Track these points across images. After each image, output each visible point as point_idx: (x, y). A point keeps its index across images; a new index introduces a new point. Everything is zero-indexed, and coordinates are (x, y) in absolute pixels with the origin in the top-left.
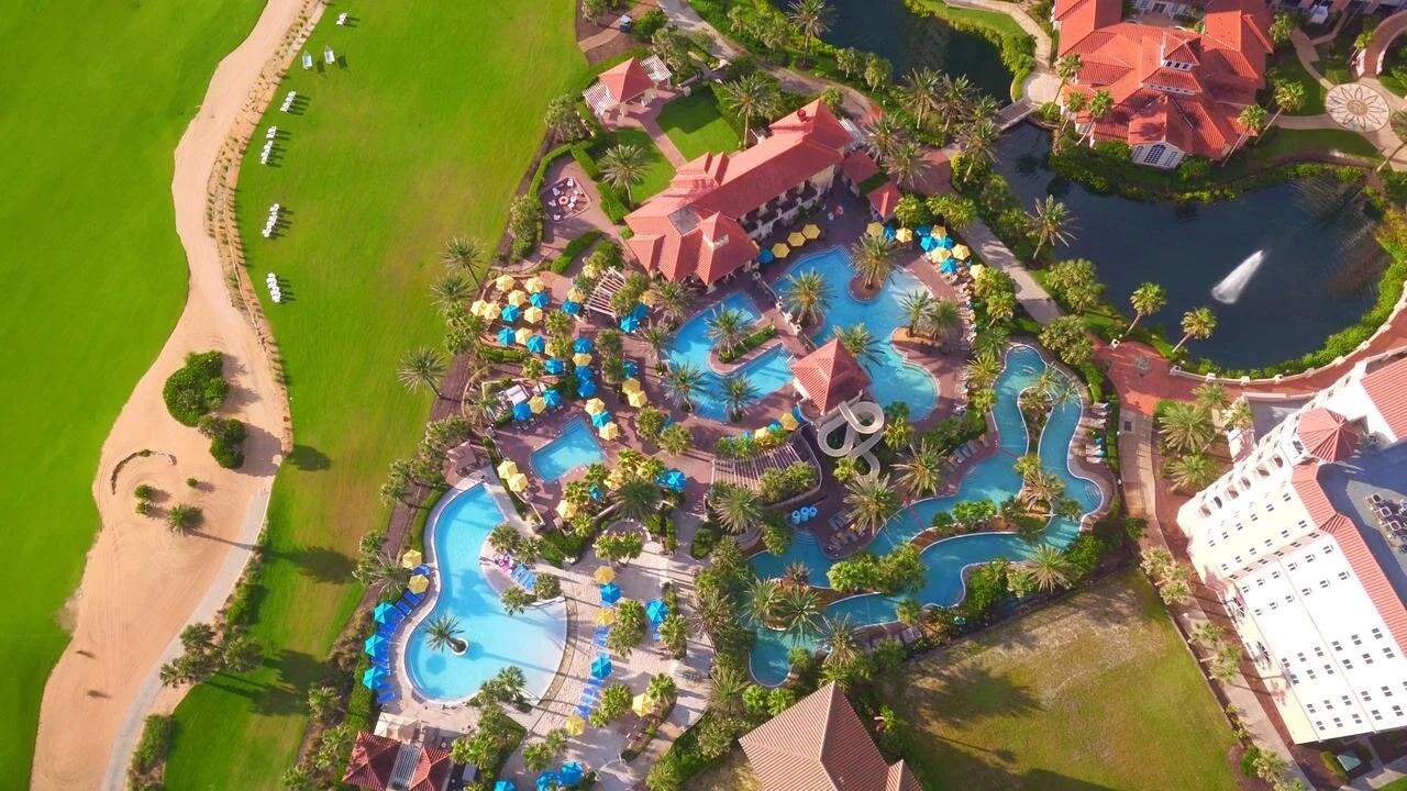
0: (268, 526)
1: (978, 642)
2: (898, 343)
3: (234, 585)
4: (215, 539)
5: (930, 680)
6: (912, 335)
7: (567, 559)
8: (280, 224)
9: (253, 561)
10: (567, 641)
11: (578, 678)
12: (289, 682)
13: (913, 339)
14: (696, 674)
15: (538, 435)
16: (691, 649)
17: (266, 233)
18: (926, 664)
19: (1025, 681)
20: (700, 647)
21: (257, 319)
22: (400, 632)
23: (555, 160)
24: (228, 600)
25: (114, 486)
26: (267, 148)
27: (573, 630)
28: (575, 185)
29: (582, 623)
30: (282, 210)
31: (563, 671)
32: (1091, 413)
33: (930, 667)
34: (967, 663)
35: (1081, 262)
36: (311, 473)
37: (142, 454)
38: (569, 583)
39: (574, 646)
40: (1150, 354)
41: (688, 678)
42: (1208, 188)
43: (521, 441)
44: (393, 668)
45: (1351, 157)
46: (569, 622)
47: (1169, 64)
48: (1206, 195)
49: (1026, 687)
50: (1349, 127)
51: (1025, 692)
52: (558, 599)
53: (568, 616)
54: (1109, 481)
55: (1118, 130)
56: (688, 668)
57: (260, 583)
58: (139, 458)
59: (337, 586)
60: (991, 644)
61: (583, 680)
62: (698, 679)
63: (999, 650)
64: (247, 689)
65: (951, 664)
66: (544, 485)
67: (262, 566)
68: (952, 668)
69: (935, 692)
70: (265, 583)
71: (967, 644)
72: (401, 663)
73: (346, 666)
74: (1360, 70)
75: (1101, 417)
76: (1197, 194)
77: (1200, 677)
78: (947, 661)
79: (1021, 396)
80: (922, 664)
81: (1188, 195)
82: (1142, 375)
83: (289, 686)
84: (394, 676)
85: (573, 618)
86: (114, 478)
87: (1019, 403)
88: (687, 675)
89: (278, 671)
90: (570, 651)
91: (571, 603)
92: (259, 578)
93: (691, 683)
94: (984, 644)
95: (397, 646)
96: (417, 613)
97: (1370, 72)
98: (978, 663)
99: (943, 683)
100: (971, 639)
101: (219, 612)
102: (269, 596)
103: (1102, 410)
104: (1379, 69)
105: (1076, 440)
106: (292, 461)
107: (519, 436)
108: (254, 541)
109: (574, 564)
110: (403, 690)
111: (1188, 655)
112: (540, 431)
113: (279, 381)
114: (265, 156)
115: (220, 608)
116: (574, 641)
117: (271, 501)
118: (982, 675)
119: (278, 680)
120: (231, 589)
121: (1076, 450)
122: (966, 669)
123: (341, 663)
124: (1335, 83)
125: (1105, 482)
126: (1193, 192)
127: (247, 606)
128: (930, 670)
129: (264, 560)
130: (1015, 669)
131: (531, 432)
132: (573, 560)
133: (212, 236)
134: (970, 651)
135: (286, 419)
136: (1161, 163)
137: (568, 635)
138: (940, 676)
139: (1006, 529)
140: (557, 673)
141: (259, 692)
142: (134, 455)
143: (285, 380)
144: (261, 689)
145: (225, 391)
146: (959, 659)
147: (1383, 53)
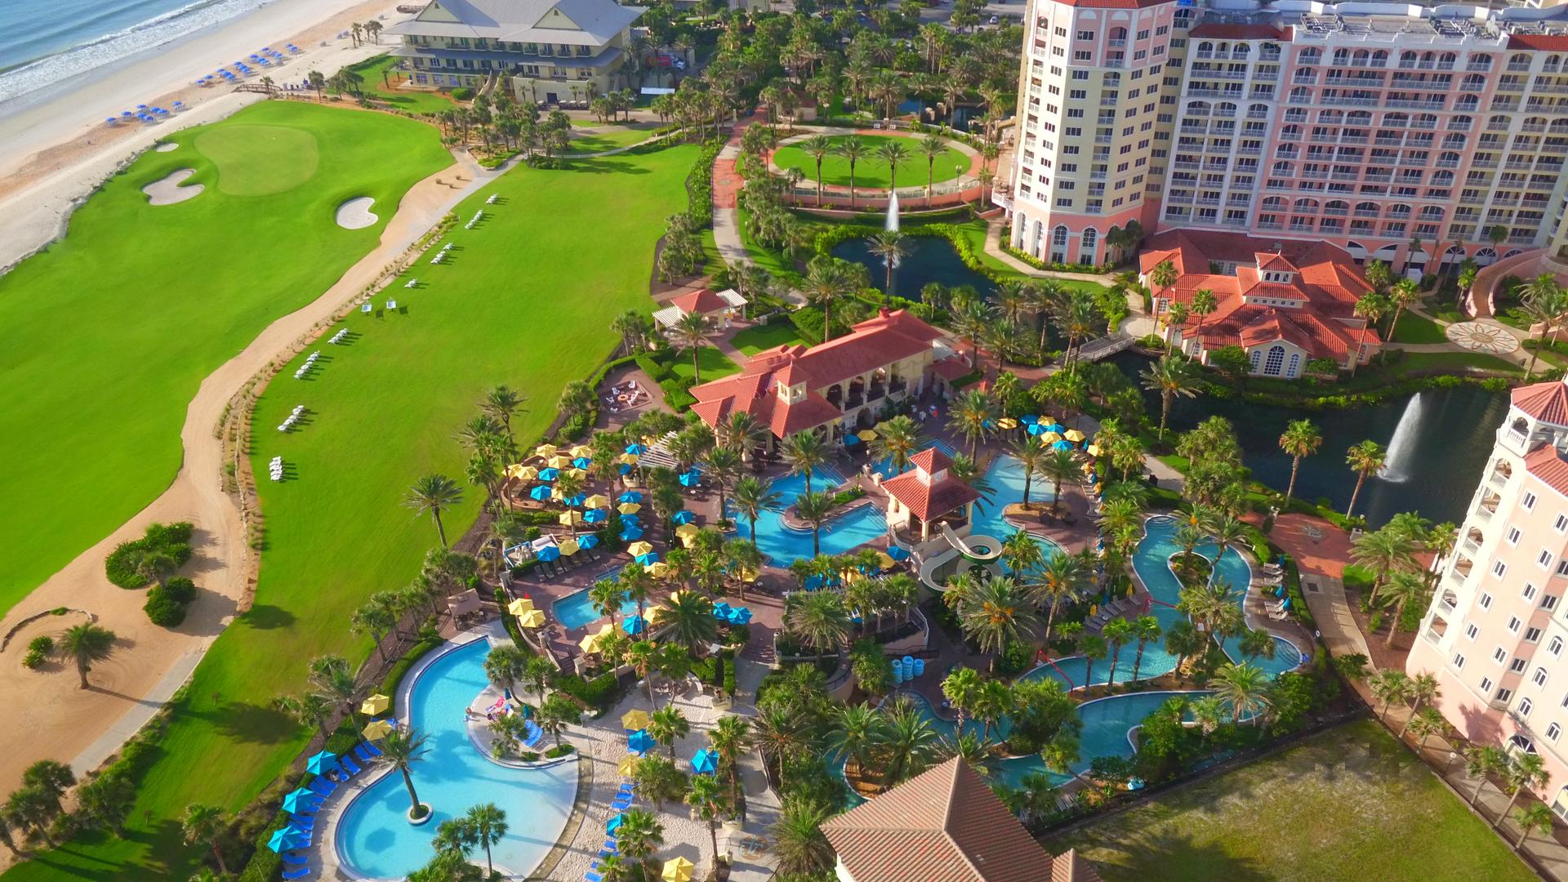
0: (192, 683)
1: (1165, 804)
2: (1013, 517)
3: (122, 744)
4: (117, 695)
5: (1104, 851)
6: (1028, 508)
7: (586, 713)
8: (302, 420)
9: (158, 718)
10: (575, 806)
11: (585, 851)
12: (158, 860)
13: (1030, 512)
14: (759, 842)
15: (566, 585)
16: (755, 813)
17: (281, 428)
18: (1095, 832)
19: (1247, 851)
20: (765, 809)
21: (247, 495)
22: (338, 795)
23: (617, 367)
24: (107, 762)
25: (5, 644)
26: (305, 367)
27: (583, 793)
28: (636, 388)
29: (599, 785)
30: (304, 412)
31: (565, 843)
32: (1261, 573)
33: (1101, 835)
34: (1157, 829)
35: (1213, 420)
36: (264, 632)
37: (55, 612)
38: (586, 740)
39: (584, 812)
40: (1320, 524)
41: (747, 846)
42: (1342, 394)
43: (543, 590)
44: (317, 838)
45: (1489, 371)
46: (580, 785)
47: (1268, 276)
48: (1342, 400)
49: (1247, 860)
50: (1480, 351)
51: (1247, 865)
52: (568, 757)
53: (580, 777)
54: (1304, 637)
55: (1229, 341)
56: (746, 835)
57: (158, 744)
58: (51, 617)
59: (265, 747)
60: (1185, 806)
61: (593, 854)
62: (761, 848)
63: (1198, 814)
64: (94, 869)
65: (1132, 831)
66: (566, 631)
67: (169, 726)
68: (1134, 836)
69: (1113, 866)
70: (166, 745)
71: (1150, 806)
72: (330, 834)
73: (249, 833)
74: (1473, 311)
75: (1277, 576)
76: (1332, 398)
77: (1503, 847)
78: (1125, 827)
79: (1171, 560)
80: (1089, 831)
81: (1321, 399)
82: (1316, 543)
83: (158, 864)
84: (314, 849)
85: (587, 780)
86: (10, 636)
87: (1170, 565)
88: (746, 844)
89: (147, 846)
90: (578, 818)
91: (586, 762)
92: (160, 737)
93: (752, 853)
94: (1175, 806)
95: (329, 813)
96: (369, 774)
97: (1483, 312)
98: (1171, 829)
99: (1124, 854)
100: (1156, 800)
101: (89, 774)
102: (166, 760)
103: (1277, 570)
104: (1492, 310)
105: (1249, 599)
106: (246, 620)
107: (541, 586)
108: (168, 697)
109: (596, 717)
110: (324, 867)
111: (1476, 819)
112: (568, 581)
113: (254, 547)
114: (300, 372)
115: (93, 769)
116: (584, 806)
117: (204, 659)
118: (1180, 846)
119: (146, 857)
120: (116, 748)
121: (1254, 609)
122: (1154, 837)
123: (242, 832)
124: (1452, 322)
125: (1299, 641)
126: (1327, 397)
127: (132, 767)
128: (1102, 839)
129: (173, 719)
130: (1225, 836)
131: (558, 580)
132: (595, 713)
133: (219, 437)
134: (1156, 815)
135: (250, 581)
136: (1284, 372)
137: (578, 799)
138: (1118, 846)
139: (1180, 687)
140: (556, 845)
141: (110, 872)
142: (47, 613)
143: (261, 546)
144: (115, 869)
145: (185, 556)
146: (1142, 825)
147: (1491, 295)
